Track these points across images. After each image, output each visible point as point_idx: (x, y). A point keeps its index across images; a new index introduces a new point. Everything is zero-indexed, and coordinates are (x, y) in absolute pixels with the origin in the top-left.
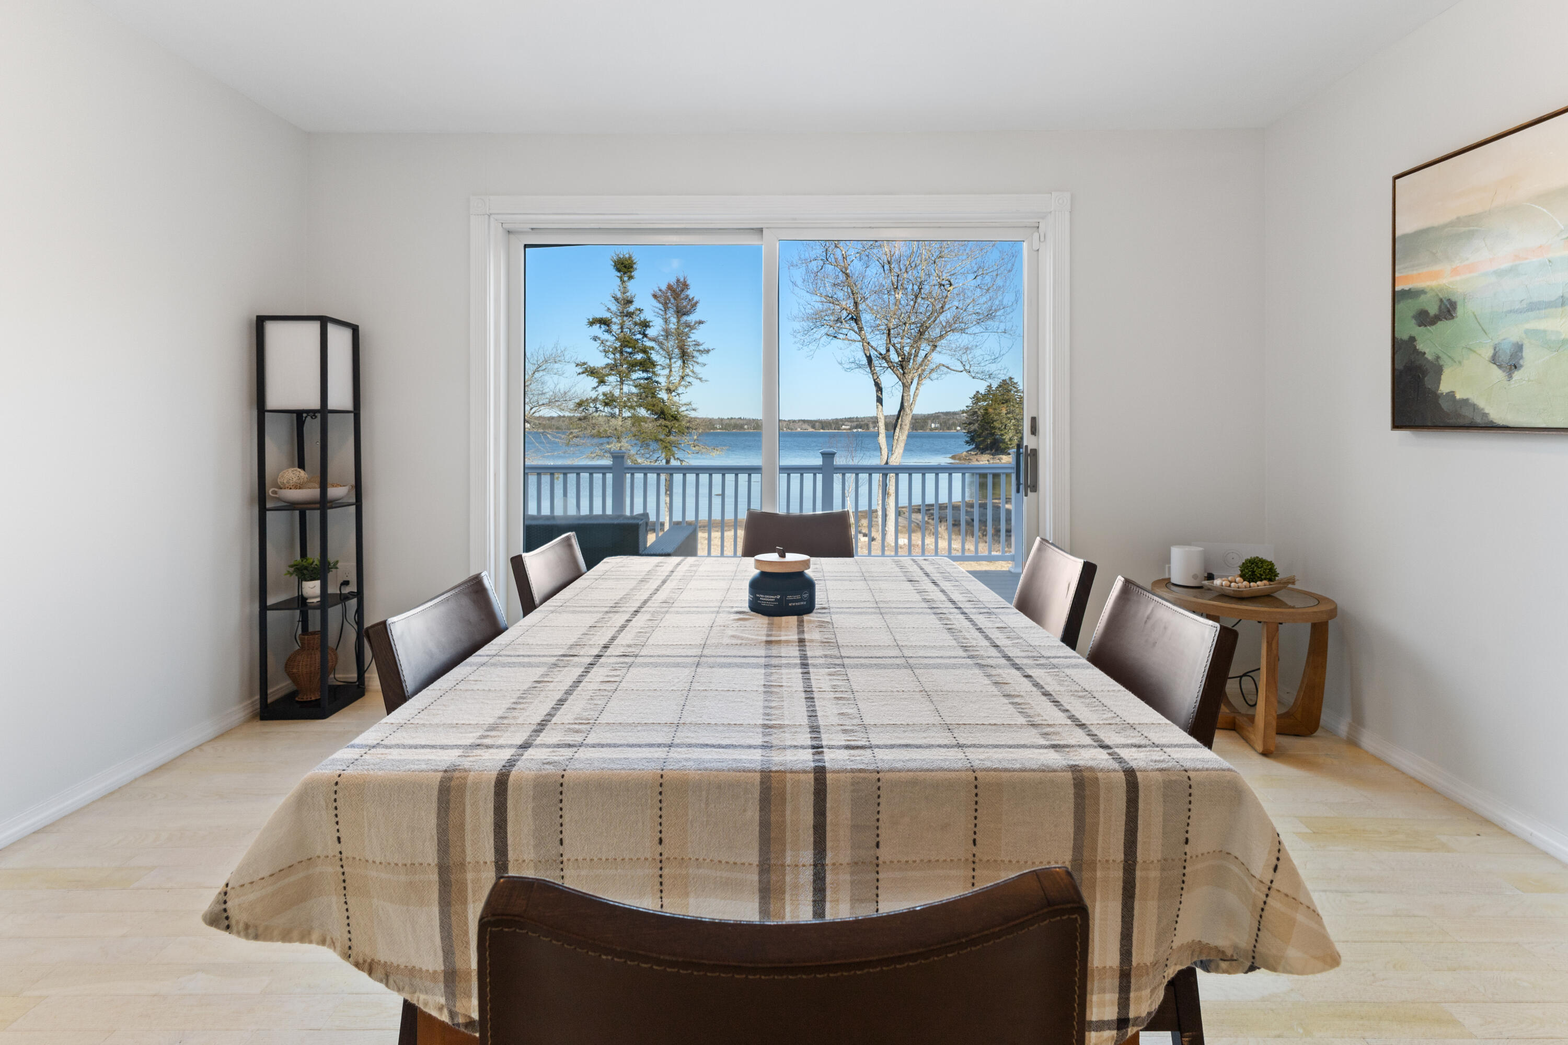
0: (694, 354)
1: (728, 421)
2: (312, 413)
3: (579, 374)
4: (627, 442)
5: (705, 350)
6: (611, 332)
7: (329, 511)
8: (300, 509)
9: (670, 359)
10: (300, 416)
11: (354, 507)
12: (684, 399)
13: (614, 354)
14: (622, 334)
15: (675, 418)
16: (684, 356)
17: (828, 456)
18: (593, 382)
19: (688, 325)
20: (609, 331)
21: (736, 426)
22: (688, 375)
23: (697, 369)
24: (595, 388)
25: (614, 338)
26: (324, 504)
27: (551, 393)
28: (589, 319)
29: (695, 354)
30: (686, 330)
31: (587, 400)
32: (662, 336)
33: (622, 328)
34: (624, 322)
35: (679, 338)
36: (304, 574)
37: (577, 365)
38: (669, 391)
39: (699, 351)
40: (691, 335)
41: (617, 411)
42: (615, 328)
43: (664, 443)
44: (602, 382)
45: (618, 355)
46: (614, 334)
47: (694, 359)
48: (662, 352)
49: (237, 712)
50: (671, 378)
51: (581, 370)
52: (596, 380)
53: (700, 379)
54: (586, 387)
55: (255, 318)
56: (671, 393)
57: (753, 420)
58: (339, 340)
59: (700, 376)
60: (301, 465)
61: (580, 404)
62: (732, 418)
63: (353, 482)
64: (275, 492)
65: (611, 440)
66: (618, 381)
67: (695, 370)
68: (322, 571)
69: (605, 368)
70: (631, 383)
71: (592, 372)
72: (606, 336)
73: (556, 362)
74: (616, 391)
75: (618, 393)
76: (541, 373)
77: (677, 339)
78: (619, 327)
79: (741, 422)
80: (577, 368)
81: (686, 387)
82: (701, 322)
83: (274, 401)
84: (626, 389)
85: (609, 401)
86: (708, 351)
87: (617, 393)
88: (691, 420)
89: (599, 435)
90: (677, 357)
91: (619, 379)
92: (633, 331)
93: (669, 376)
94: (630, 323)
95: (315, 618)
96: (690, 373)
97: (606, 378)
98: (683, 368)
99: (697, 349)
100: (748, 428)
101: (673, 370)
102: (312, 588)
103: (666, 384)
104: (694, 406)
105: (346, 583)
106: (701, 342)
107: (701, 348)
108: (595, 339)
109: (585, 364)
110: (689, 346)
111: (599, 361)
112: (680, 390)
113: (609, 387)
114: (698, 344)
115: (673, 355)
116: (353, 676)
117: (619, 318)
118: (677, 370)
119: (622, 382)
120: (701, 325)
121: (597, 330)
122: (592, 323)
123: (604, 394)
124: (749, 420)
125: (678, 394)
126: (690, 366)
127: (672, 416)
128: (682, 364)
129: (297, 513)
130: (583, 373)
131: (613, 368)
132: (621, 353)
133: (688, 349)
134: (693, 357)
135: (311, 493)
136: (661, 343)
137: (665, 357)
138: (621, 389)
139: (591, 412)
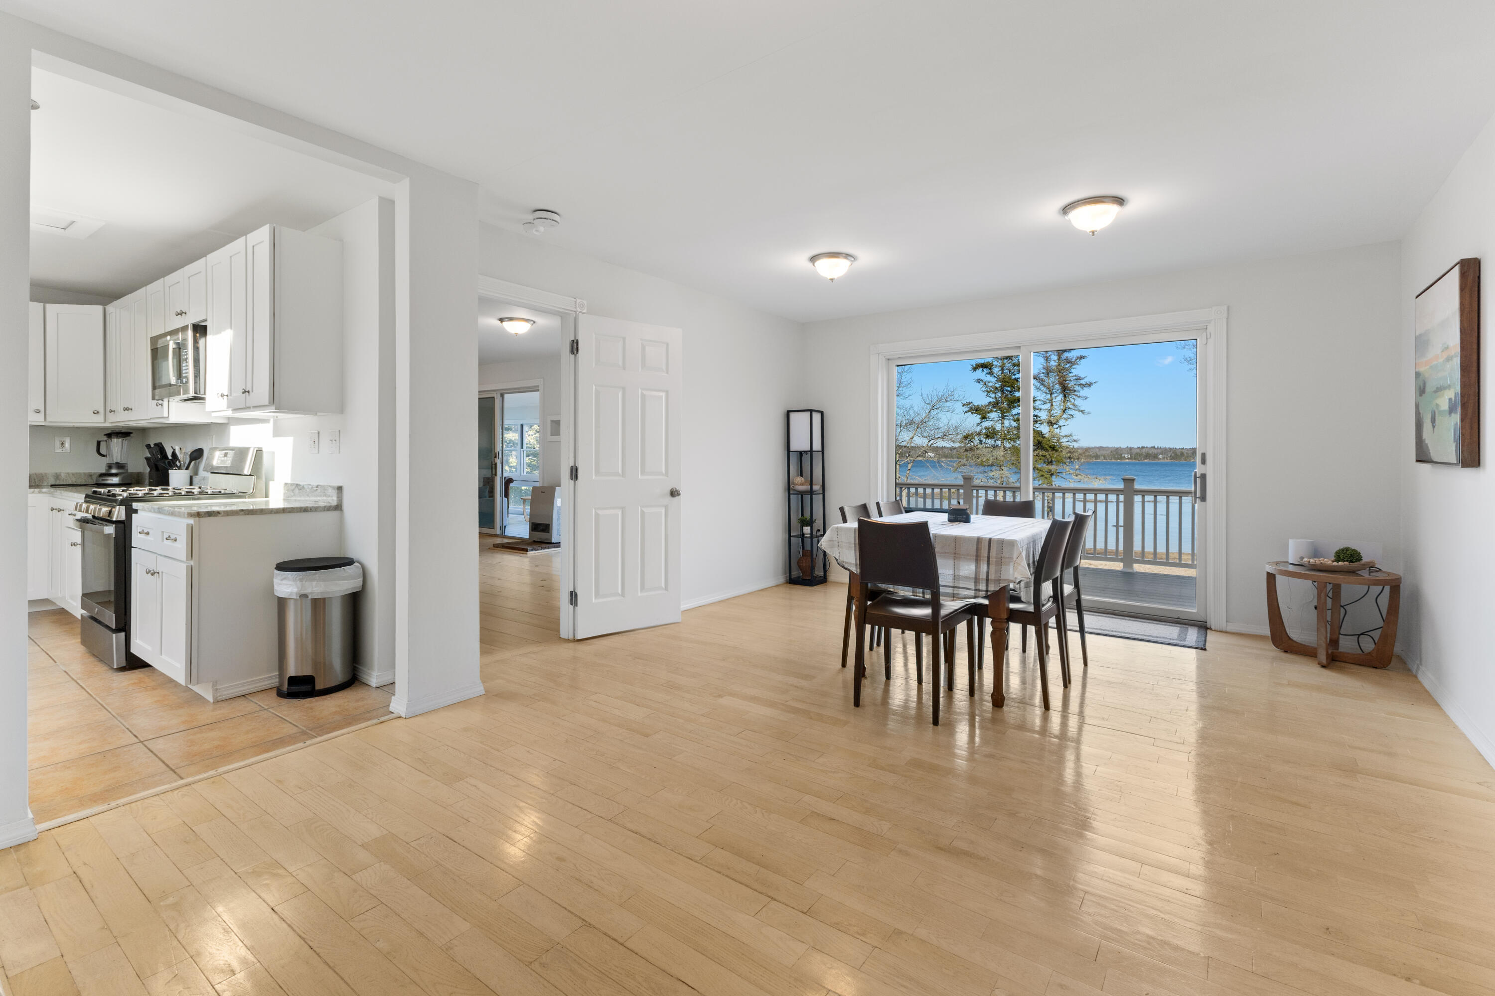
0: (1075, 389)
1: (1138, 451)
2: (806, 452)
3: (966, 412)
4: (1008, 470)
5: (1087, 384)
6: (993, 374)
7: (814, 496)
8: (802, 494)
9: (1051, 394)
10: (801, 453)
11: (822, 495)
12: (1064, 431)
13: (995, 393)
14: (1003, 374)
15: (1053, 448)
16: (1065, 390)
17: (1129, 482)
18: (977, 418)
19: (1068, 361)
20: (991, 374)
21: (1147, 456)
22: (1069, 408)
23: (1078, 402)
24: (979, 424)
25: (996, 379)
26: (811, 492)
27: (945, 427)
28: (972, 365)
29: (1077, 388)
30: (1067, 366)
31: (972, 434)
32: (1043, 373)
33: (1002, 370)
34: (1004, 364)
35: (1060, 374)
36: (804, 523)
37: (964, 405)
38: (1050, 423)
39: (1080, 385)
40: (1073, 370)
41: (999, 443)
42: (996, 370)
43: (1041, 472)
44: (984, 418)
45: (999, 394)
46: (996, 375)
47: (1076, 393)
48: (1043, 388)
49: (781, 579)
50: (1052, 412)
51: (967, 409)
52: (979, 416)
53: (1082, 412)
54: (972, 422)
55: (786, 412)
56: (1053, 426)
57: (1170, 449)
58: (817, 417)
59: (1082, 409)
60: (801, 475)
61: (966, 437)
62: (1143, 448)
63: (821, 484)
64: (793, 487)
65: (994, 468)
66: (999, 417)
67: (1076, 403)
68: (810, 523)
69: (988, 406)
70: (1011, 418)
71: (976, 410)
72: (989, 378)
73: (946, 401)
74: (998, 425)
75: (1000, 427)
76: (936, 411)
77: (1058, 375)
78: (1000, 368)
79: (1155, 451)
80: (964, 407)
81: (1066, 419)
82: (1082, 358)
83: (792, 448)
84: (1007, 423)
85: (990, 434)
86: (1090, 385)
87: (998, 427)
88: (1072, 451)
89: (982, 464)
90: (1058, 392)
91: (1000, 415)
92: (1013, 371)
93: (1050, 411)
94: (1010, 364)
95: (808, 542)
96: (1071, 406)
97: (988, 415)
98: (1064, 402)
99: (1078, 383)
100: (1164, 458)
101: (1054, 404)
102: (807, 530)
103: (1047, 417)
104: (1075, 438)
105: (819, 531)
106: (1083, 376)
107: (1082, 382)
108: (979, 381)
109: (970, 403)
110: (1070, 380)
111: (982, 400)
112: (1061, 423)
113: (992, 422)
114: (1079, 379)
115: (1054, 391)
116: (822, 574)
117: (1000, 361)
118: (1058, 404)
119: (1003, 417)
120: (1082, 360)
121: (981, 374)
122: (975, 369)
123: (986, 428)
124: (1165, 449)
125: (1060, 427)
126: (1071, 399)
127: (1050, 447)
128: (1063, 398)
129: (800, 496)
130: (969, 411)
131: (995, 404)
132: (1002, 392)
133: (1069, 384)
134: (1075, 391)
135: (806, 487)
136: (1042, 380)
137: (1046, 393)
138: (1003, 423)
139: (976, 444)
